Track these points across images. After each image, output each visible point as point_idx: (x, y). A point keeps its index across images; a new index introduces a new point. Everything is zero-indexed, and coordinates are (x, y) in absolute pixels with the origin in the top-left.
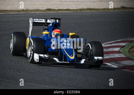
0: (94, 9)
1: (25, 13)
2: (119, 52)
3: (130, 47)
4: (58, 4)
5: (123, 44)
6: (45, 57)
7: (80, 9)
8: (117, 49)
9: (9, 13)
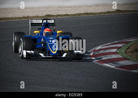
0: (90, 14)
1: (26, 20)
2: (116, 53)
3: (127, 48)
4: (56, 10)
5: (120, 45)
6: (31, 53)
7: (78, 14)
8: (114, 50)
9: (11, 21)
